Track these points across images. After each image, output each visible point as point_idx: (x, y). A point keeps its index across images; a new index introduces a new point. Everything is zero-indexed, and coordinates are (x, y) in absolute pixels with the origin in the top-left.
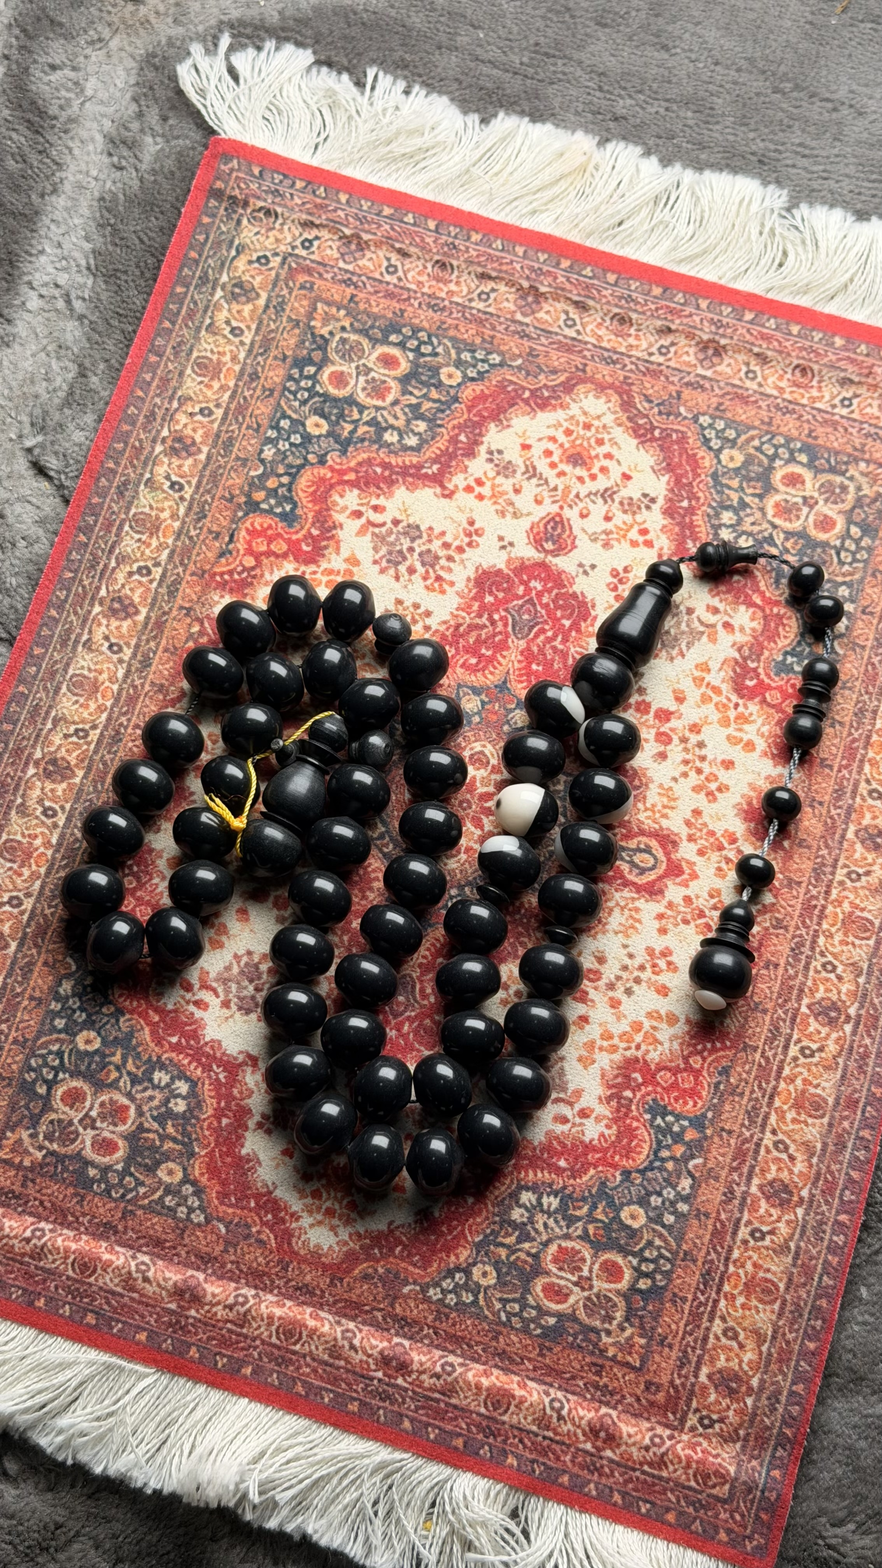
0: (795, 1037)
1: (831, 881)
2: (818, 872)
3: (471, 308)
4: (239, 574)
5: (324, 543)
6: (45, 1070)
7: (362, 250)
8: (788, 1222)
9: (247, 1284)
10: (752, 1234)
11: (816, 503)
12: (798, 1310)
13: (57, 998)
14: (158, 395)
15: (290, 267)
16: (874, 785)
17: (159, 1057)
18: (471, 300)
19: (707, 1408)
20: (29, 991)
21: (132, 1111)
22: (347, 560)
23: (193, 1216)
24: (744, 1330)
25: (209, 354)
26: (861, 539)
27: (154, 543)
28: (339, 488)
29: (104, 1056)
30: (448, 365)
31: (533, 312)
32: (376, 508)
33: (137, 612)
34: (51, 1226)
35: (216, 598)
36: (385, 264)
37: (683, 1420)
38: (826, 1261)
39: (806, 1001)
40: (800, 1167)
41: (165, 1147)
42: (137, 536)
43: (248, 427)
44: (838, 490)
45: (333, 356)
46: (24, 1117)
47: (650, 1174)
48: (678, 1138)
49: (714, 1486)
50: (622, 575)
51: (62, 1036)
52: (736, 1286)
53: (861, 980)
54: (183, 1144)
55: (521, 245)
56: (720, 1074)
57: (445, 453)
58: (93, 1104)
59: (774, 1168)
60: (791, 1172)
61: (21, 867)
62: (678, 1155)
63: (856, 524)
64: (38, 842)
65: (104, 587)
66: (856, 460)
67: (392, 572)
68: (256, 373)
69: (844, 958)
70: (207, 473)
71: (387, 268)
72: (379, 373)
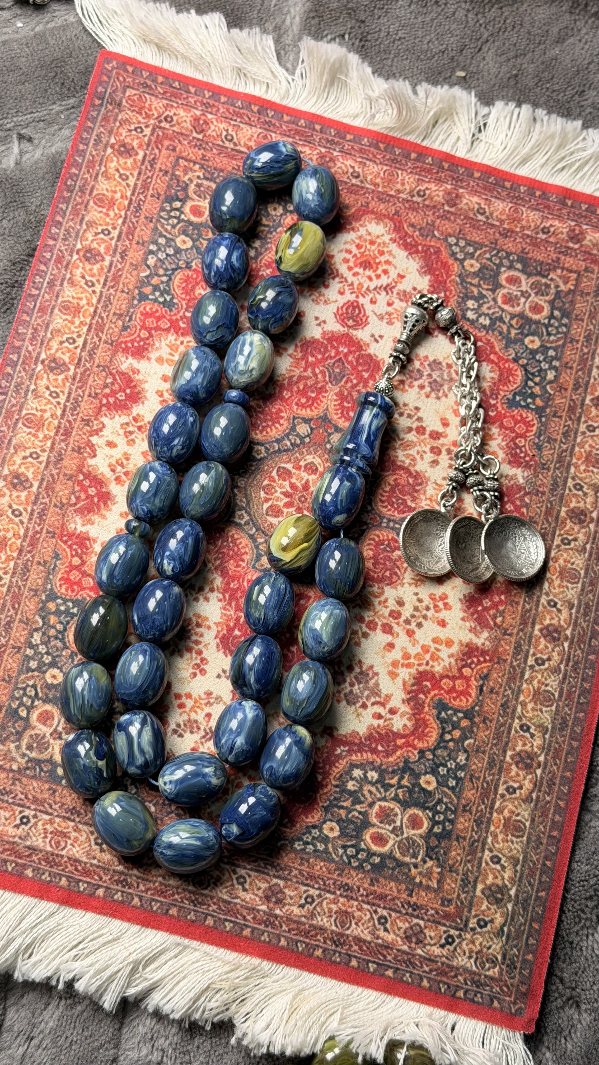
0: (78, 350)
1: (51, 452)
2: (60, 458)
3: (319, 889)
4: (473, 662)
5: (414, 688)
6: (556, 324)
7: (407, 937)
8: (87, 240)
9: (418, 203)
10: (109, 233)
11: (51, 735)
12: (82, 190)
13: (556, 369)
14: (549, 802)
15: (461, 920)
16: (17, 520)
17: (487, 332)
18: (319, 896)
19: (138, 138)
20: (574, 372)
21: (499, 300)
22: (397, 675)
23: (455, 241)
24: (115, 179)
25: (514, 839)
26: (19, 706)
27: (535, 682)
28: (407, 732)
29: (522, 333)
30: (334, 838)
31: (270, 888)
32: (379, 716)
33: (541, 630)
34: (539, 236)
35: (487, 643)
36: (388, 926)
37: (153, 130)
38: (63, 218)
39: (71, 373)
40: (78, 272)
41: (477, 279)
42: (549, 688)
43: (478, 778)
44: (35, 745)
45: (421, 842)
46: (565, 297)
47: (174, 266)
48: (156, 288)
49: (135, 95)
50: (197, 671)
51: (549, 345)
52: (120, 203)
53: (33, 387)
54: (467, 283)
55: (283, 948)
56: (129, 327)
57: (332, 764)
58: (524, 306)
59: (95, 271)
60: (83, 268)
61: (591, 451)
62: (156, 278)
63: (21, 718)
64: (583, 468)
65: (566, 649)
66: (19, 771)
67: (364, 668)
68: (478, 825)
69: (45, 401)
70: (505, 740)
71: (386, 921)
72: (385, 830)
